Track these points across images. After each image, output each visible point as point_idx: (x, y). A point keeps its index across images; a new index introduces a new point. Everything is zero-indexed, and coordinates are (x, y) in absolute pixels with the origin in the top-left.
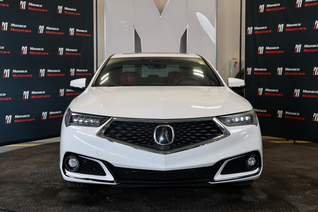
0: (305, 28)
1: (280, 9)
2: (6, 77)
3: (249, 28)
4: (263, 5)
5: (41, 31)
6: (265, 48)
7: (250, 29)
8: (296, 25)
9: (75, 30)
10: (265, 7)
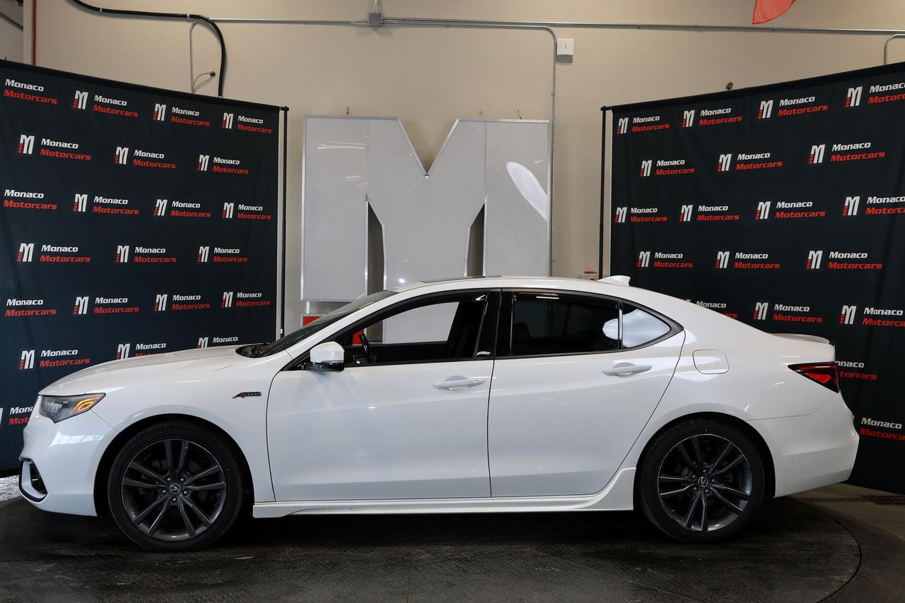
0: (737, 217)
1: (685, 171)
2: (80, 313)
3: (619, 209)
4: (650, 162)
5: (161, 212)
6: (652, 256)
7: (622, 212)
8: (717, 209)
9: (236, 207)
10: (654, 167)
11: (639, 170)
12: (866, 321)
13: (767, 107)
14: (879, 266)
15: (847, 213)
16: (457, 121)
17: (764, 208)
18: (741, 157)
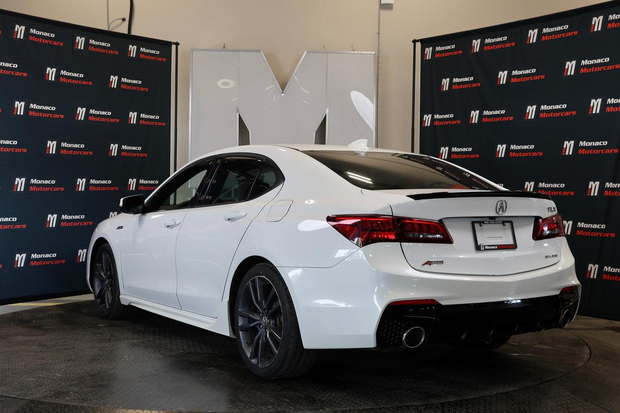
0: (511, 118)
1: (474, 85)
2: (19, 189)
3: (425, 116)
4: (448, 80)
5: (81, 117)
6: (450, 150)
7: (428, 118)
8: (497, 112)
10: (451, 83)
11: (440, 86)
12: (607, 193)
13: (533, 34)
14: (616, 151)
15: (592, 111)
16: (306, 52)
17: (531, 110)
18: (515, 73)
